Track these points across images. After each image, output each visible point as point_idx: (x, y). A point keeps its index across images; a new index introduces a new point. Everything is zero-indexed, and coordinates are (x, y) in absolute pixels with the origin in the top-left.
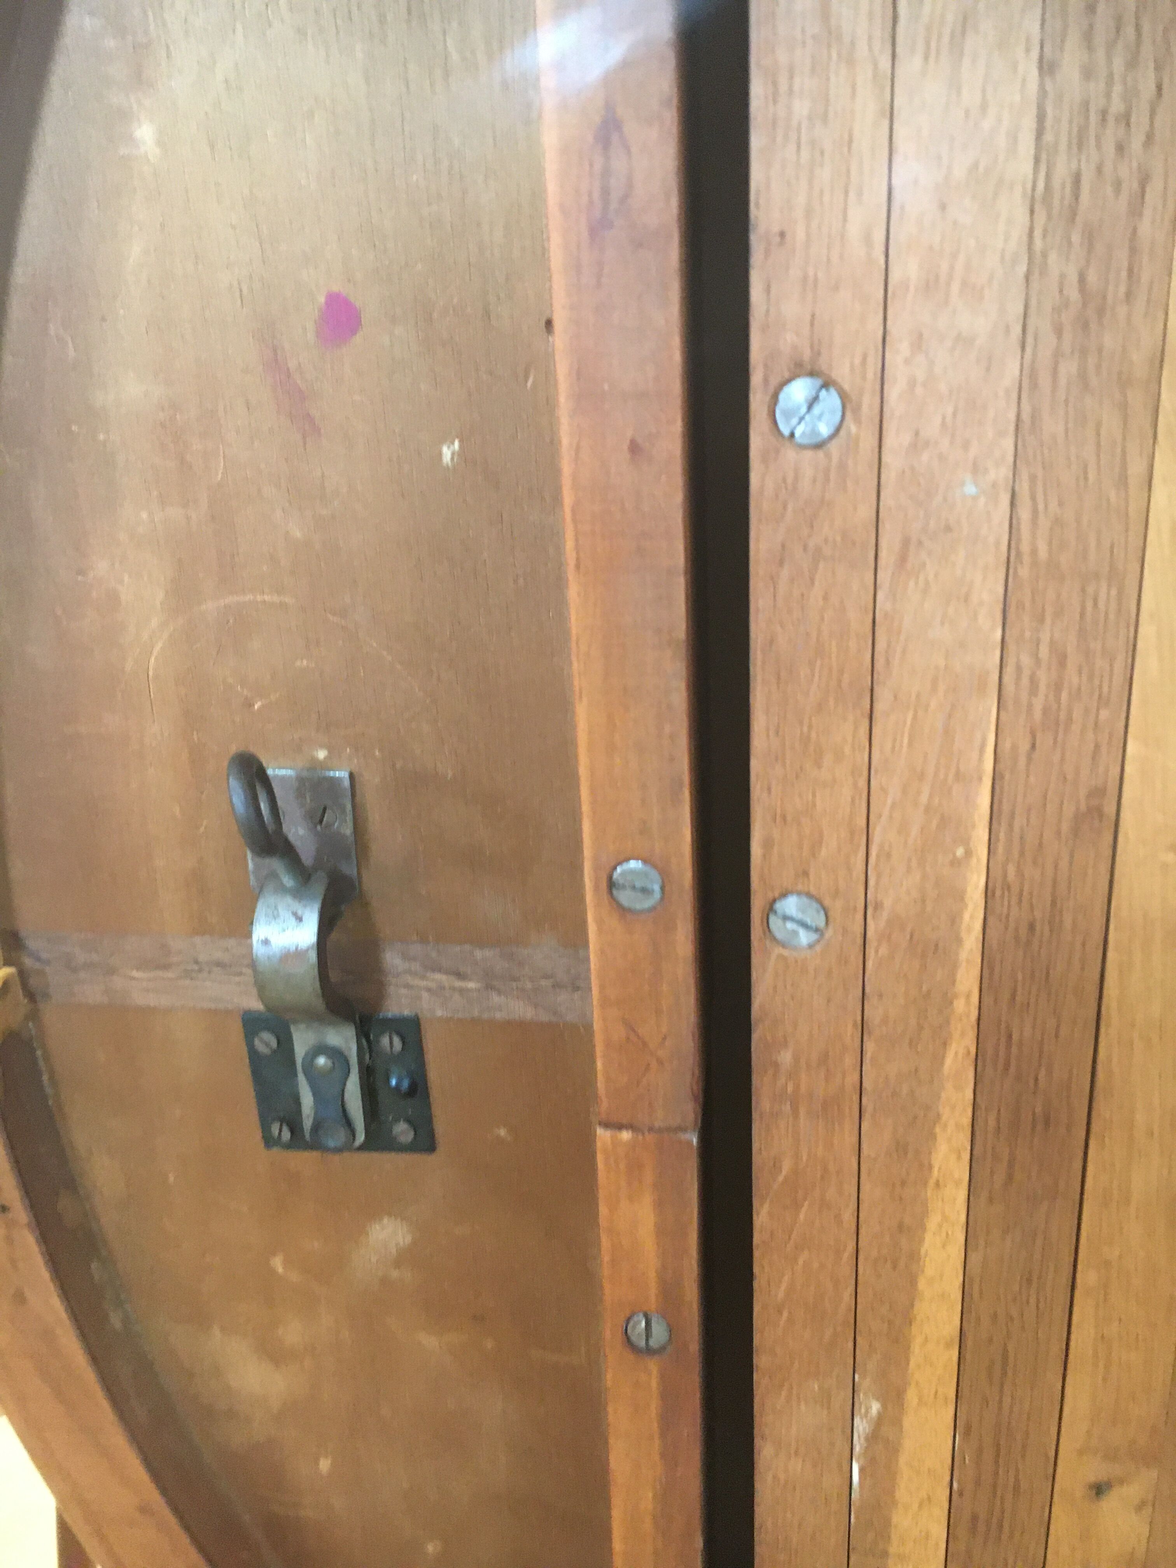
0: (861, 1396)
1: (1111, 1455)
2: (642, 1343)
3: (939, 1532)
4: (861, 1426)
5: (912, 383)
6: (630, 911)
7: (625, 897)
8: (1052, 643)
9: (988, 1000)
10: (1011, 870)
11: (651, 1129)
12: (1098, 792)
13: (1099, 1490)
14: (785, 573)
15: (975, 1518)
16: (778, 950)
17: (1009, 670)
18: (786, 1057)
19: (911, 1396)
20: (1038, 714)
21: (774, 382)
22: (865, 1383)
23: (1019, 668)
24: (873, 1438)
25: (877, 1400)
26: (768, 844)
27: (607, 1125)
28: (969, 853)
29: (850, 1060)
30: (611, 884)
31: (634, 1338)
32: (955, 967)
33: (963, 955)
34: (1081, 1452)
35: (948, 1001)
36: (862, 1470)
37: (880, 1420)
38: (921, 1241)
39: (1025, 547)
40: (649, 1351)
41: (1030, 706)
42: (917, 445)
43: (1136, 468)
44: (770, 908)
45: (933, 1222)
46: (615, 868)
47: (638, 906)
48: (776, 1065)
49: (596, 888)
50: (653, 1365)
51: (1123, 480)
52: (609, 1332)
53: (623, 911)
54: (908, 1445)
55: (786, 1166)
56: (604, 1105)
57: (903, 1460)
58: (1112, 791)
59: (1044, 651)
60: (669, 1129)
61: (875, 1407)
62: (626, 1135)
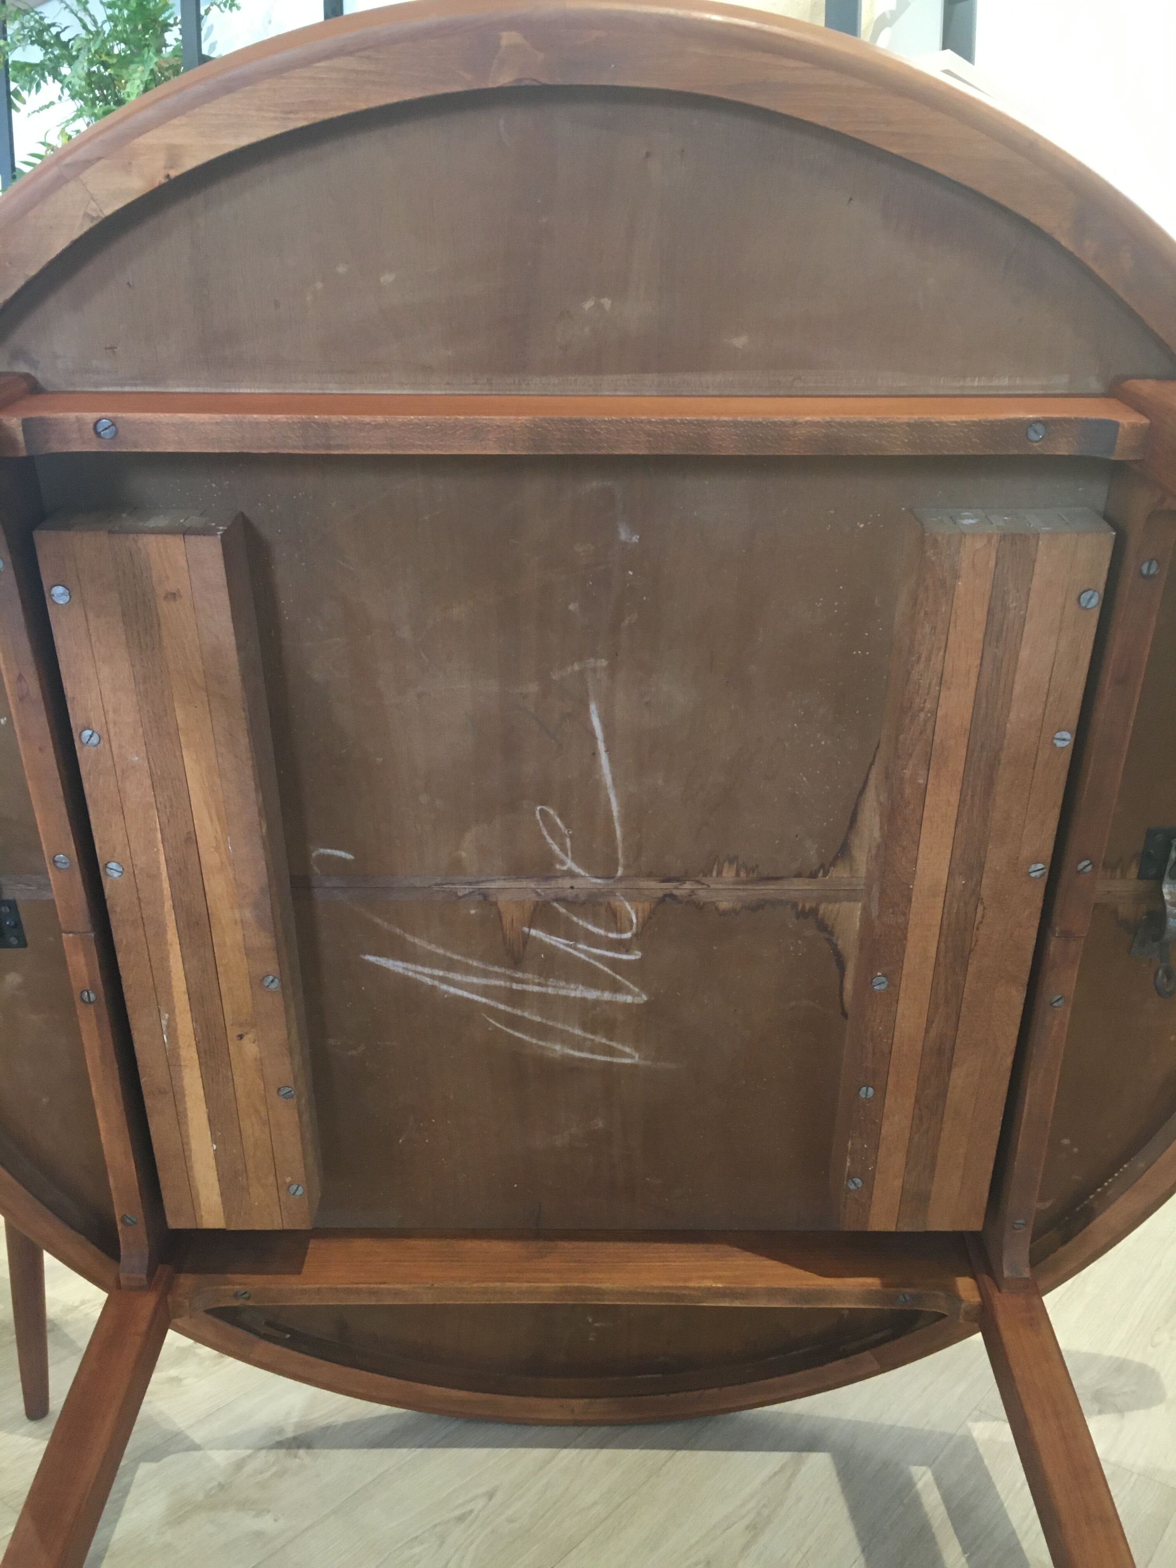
0: (162, 1012)
1: (241, 1025)
2: (87, 1000)
3: (196, 1056)
4: (164, 1023)
5: (116, 733)
6: (60, 868)
7: (59, 865)
8: (167, 796)
9: (173, 890)
10: (171, 854)
11: (79, 933)
12: (188, 833)
13: (241, 1037)
14: (91, 777)
15: (205, 1050)
16: (109, 878)
17: (158, 803)
18: (118, 909)
19: (177, 1011)
20: (168, 813)
21: (79, 731)
22: (162, 1009)
23: (160, 802)
24: (168, 1027)
25: (167, 1013)
26: (100, 848)
27: (66, 933)
28: (158, 850)
29: (137, 909)
30: (54, 862)
31: (84, 999)
32: (161, 881)
33: (163, 878)
34: (232, 1025)
35: (162, 891)
36: (167, 1037)
37: (169, 1020)
38: (169, 962)
39: (154, 772)
40: (90, 1002)
41: (166, 812)
42: (121, 747)
43: (178, 754)
44: (106, 866)
45: (171, 956)
46: (55, 856)
47: (64, 867)
48: (115, 912)
49: (50, 863)
50: (91, 1006)
51: (175, 757)
52: (77, 997)
53: (59, 869)
54: (179, 1027)
55: (124, 942)
56: (63, 927)
57: (179, 1032)
58: (193, 833)
59: (166, 798)
60: (84, 932)
61: (167, 1016)
62: (71, 935)
